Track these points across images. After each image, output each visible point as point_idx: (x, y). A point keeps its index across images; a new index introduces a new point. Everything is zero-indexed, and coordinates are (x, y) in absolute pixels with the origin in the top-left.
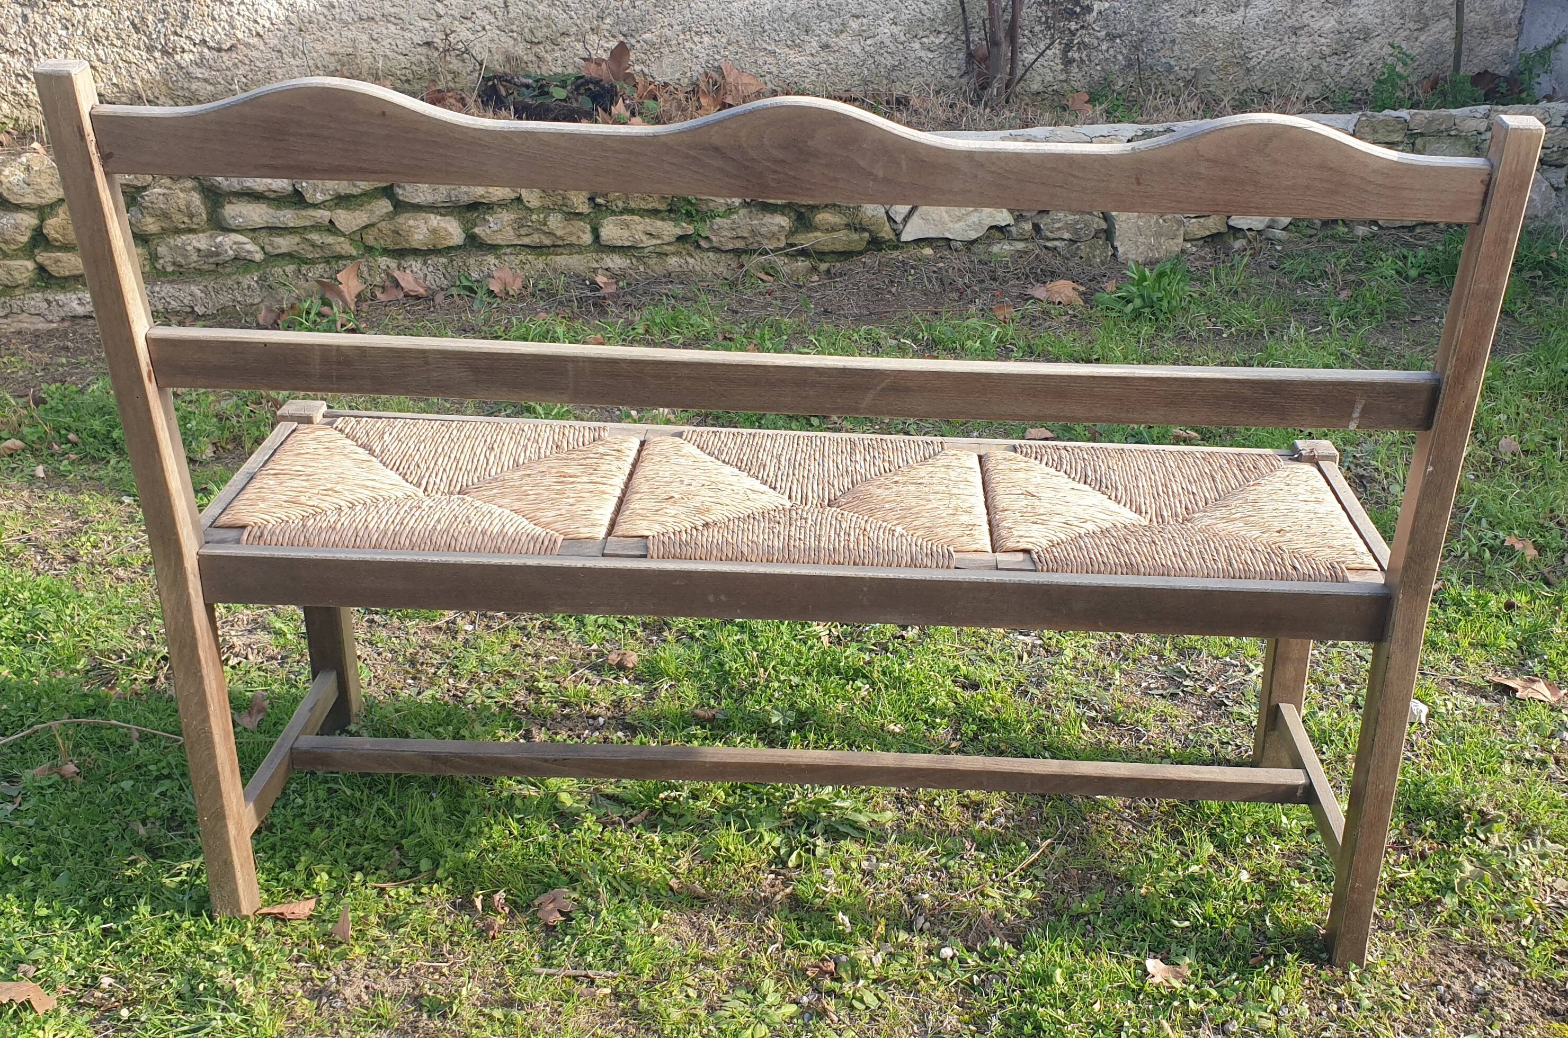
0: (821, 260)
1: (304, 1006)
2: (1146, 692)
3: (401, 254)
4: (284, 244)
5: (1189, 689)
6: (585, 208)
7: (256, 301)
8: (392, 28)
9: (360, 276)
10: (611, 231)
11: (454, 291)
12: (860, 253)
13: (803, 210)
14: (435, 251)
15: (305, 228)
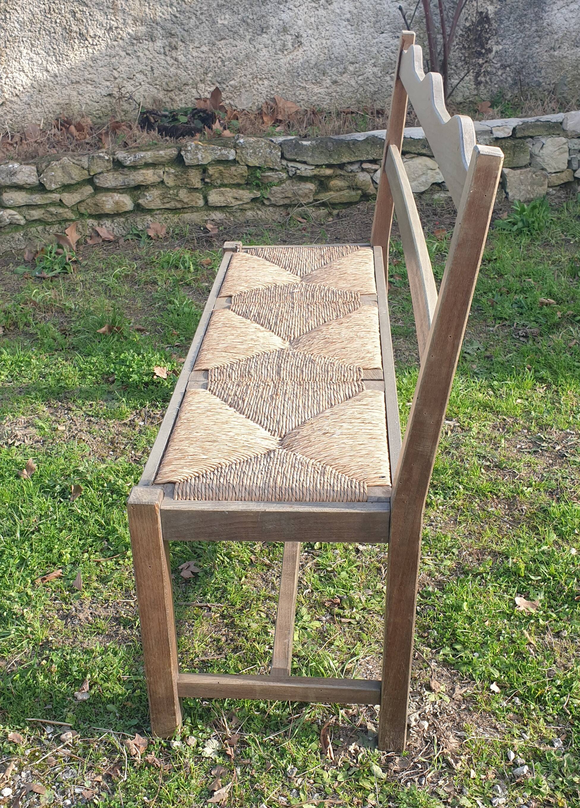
0: (334, 208)
1: (59, 624)
2: (520, 450)
3: (100, 216)
4: (36, 214)
5: (545, 448)
6: (199, 185)
7: (23, 247)
8: (90, 87)
9: (78, 230)
10: (214, 198)
11: (129, 237)
12: (357, 203)
13: (323, 179)
14: (118, 214)
15: (47, 204)
